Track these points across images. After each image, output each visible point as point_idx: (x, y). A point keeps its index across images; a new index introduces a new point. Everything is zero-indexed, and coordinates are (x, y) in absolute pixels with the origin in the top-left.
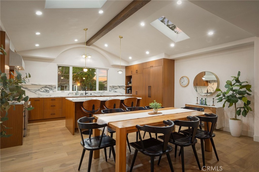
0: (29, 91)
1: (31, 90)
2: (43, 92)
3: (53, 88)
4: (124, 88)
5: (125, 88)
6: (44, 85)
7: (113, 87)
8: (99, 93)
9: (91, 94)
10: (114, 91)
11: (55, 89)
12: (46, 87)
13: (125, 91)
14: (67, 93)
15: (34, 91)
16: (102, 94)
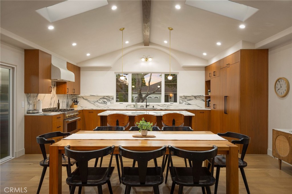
0: (89, 103)
1: (91, 101)
2: (101, 103)
3: (111, 99)
4: (202, 100)
5: (204, 99)
6: (102, 96)
7: (186, 97)
8: (165, 106)
9: (153, 107)
10: (186, 103)
11: (112, 101)
12: (104, 98)
13: (204, 103)
14: (125, 105)
15: (93, 102)
16: (169, 107)
